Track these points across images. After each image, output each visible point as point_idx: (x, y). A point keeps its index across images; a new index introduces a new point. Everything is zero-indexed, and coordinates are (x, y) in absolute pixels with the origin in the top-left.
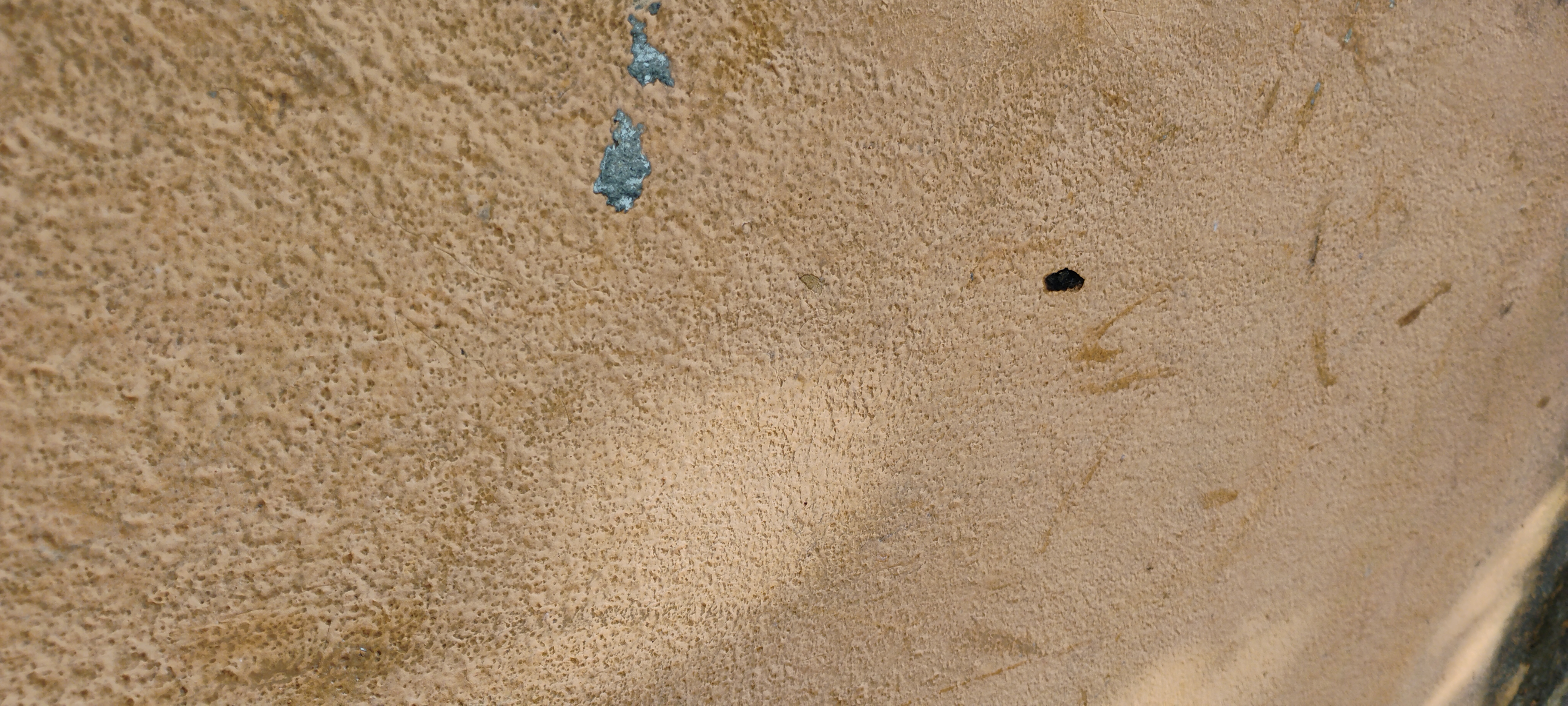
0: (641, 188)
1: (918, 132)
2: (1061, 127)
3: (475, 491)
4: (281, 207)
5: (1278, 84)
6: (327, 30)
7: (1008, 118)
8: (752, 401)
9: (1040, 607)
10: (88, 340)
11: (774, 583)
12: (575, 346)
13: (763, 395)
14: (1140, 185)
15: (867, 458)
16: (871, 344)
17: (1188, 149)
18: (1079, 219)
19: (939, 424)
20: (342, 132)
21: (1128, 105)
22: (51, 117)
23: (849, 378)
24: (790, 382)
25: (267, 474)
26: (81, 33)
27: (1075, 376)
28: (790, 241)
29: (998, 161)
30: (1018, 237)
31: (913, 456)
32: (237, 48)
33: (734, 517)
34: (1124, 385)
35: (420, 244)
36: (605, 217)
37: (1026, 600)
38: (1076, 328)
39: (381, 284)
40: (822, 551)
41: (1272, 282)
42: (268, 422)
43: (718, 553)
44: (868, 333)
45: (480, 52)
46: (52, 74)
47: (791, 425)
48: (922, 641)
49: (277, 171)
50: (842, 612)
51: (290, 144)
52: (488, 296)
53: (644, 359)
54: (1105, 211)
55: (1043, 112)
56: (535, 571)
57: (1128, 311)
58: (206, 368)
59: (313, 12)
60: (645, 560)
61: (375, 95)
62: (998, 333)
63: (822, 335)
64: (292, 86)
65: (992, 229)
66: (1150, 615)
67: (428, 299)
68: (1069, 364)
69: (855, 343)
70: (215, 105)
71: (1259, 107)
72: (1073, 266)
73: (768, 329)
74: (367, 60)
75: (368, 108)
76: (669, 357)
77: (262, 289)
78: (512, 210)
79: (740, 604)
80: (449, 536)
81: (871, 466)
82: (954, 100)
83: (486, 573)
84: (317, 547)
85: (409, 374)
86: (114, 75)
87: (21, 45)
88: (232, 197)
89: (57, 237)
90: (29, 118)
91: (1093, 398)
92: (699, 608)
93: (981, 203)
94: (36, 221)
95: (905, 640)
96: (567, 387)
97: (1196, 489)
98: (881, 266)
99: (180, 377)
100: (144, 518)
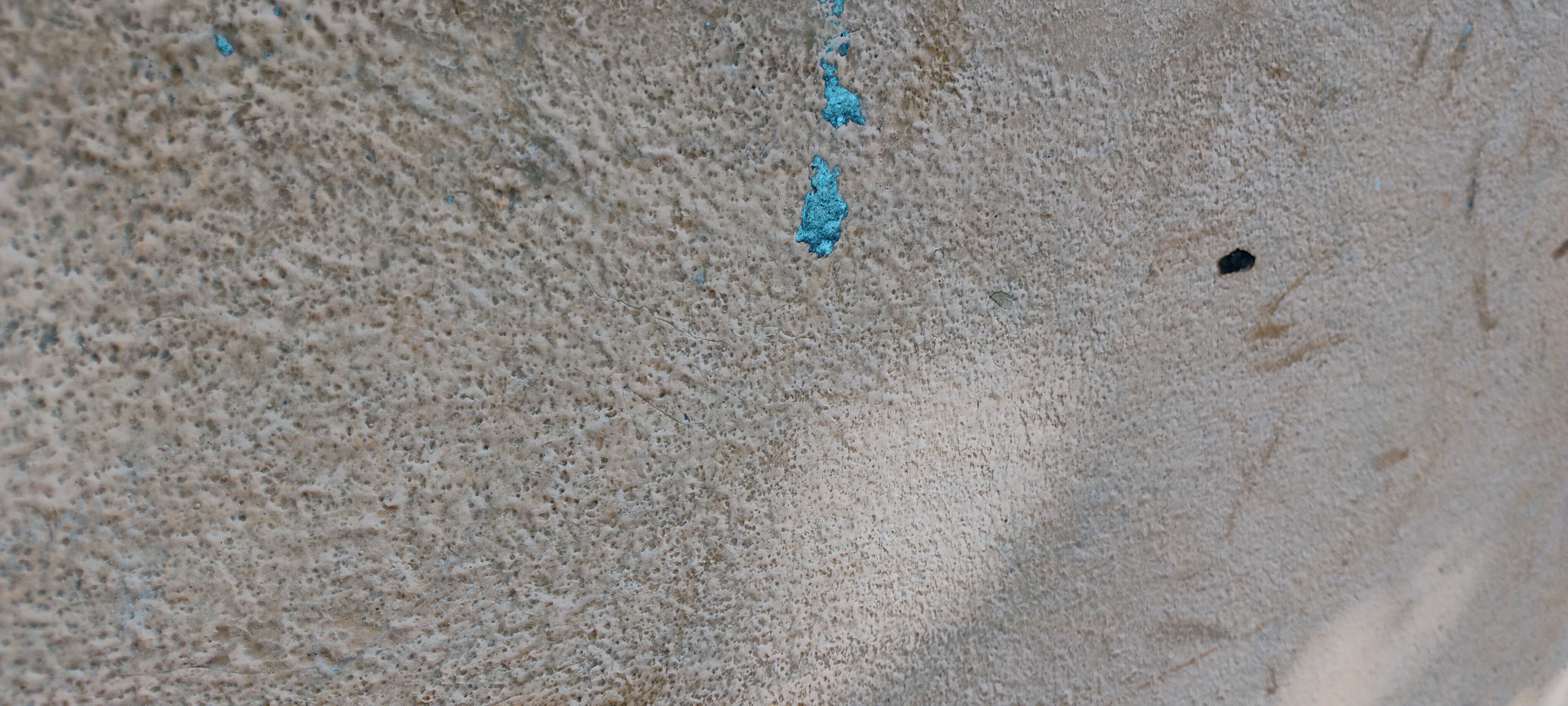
0: (839, 230)
1: (1093, 134)
2: (1227, 108)
3: (704, 552)
4: (515, 300)
5: (1430, 32)
6: (548, 119)
7: (1177, 107)
8: (951, 427)
9: (1228, 591)
10: (352, 457)
11: (981, 603)
12: (787, 396)
13: (961, 419)
14: (1303, 154)
15: (1060, 467)
16: (1059, 353)
17: (1348, 111)
18: (1248, 196)
19: (1126, 423)
20: (566, 218)
21: (1289, 75)
22: (306, 245)
23: (1040, 390)
24: (987, 402)
25: (516, 563)
26: (328, 158)
27: (1251, 356)
28: (980, 262)
29: (1169, 150)
30: (1192, 224)
31: (1103, 458)
32: (468, 150)
33: (940, 543)
34: (1297, 358)
35: (642, 317)
36: (808, 263)
37: (1213, 586)
38: (1250, 307)
39: (609, 362)
40: (1023, 566)
41: (1433, 233)
42: (515, 511)
43: (928, 581)
44: (1056, 342)
45: (687, 118)
46: (304, 202)
47: (989, 444)
48: (1120, 640)
49: (510, 265)
50: (1044, 623)
51: (521, 239)
52: (706, 358)
53: (851, 400)
54: (1272, 185)
55: (1210, 95)
56: (762, 622)
57: (1299, 282)
58: (458, 468)
59: (534, 104)
60: (861, 598)
61: (594, 176)
62: (1177, 323)
63: (1013, 350)
64: (518, 179)
65: (1168, 220)
66: (1330, 585)
67: (652, 370)
68: (1245, 345)
69: (1045, 354)
70: (451, 209)
71: (1413, 57)
72: (1244, 246)
73: (962, 352)
74: (585, 144)
75: (587, 190)
76: (872, 394)
77: (502, 382)
78: (724, 270)
79: (950, 628)
80: (682, 600)
81: (1065, 474)
82: (1126, 96)
83: (717, 631)
84: (565, 628)
85: (638, 446)
86: (361, 195)
87: (274, 178)
88: (471, 296)
89: (319, 360)
90: (286, 248)
91: (1268, 375)
92: (913, 638)
93: (1157, 196)
94: (299, 347)
95: (1104, 642)
96: (781, 438)
97: (1369, 452)
98: (1065, 273)
99: (434, 480)
100: (410, 622)
